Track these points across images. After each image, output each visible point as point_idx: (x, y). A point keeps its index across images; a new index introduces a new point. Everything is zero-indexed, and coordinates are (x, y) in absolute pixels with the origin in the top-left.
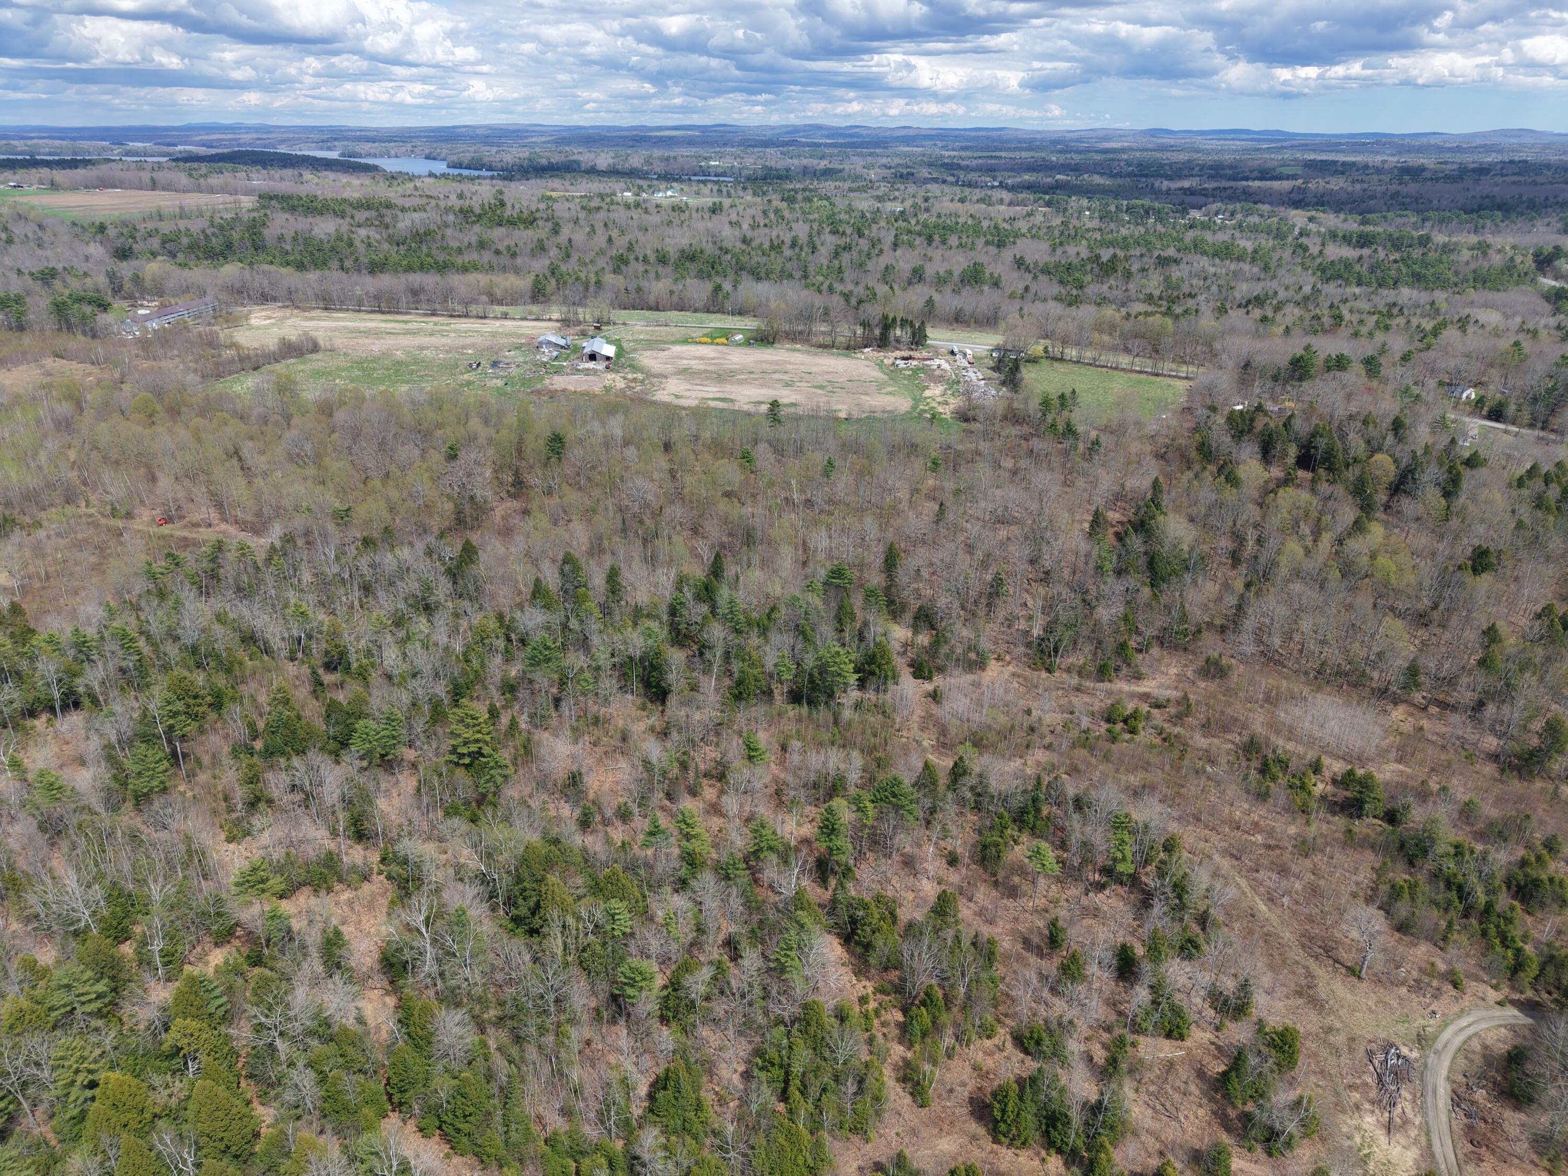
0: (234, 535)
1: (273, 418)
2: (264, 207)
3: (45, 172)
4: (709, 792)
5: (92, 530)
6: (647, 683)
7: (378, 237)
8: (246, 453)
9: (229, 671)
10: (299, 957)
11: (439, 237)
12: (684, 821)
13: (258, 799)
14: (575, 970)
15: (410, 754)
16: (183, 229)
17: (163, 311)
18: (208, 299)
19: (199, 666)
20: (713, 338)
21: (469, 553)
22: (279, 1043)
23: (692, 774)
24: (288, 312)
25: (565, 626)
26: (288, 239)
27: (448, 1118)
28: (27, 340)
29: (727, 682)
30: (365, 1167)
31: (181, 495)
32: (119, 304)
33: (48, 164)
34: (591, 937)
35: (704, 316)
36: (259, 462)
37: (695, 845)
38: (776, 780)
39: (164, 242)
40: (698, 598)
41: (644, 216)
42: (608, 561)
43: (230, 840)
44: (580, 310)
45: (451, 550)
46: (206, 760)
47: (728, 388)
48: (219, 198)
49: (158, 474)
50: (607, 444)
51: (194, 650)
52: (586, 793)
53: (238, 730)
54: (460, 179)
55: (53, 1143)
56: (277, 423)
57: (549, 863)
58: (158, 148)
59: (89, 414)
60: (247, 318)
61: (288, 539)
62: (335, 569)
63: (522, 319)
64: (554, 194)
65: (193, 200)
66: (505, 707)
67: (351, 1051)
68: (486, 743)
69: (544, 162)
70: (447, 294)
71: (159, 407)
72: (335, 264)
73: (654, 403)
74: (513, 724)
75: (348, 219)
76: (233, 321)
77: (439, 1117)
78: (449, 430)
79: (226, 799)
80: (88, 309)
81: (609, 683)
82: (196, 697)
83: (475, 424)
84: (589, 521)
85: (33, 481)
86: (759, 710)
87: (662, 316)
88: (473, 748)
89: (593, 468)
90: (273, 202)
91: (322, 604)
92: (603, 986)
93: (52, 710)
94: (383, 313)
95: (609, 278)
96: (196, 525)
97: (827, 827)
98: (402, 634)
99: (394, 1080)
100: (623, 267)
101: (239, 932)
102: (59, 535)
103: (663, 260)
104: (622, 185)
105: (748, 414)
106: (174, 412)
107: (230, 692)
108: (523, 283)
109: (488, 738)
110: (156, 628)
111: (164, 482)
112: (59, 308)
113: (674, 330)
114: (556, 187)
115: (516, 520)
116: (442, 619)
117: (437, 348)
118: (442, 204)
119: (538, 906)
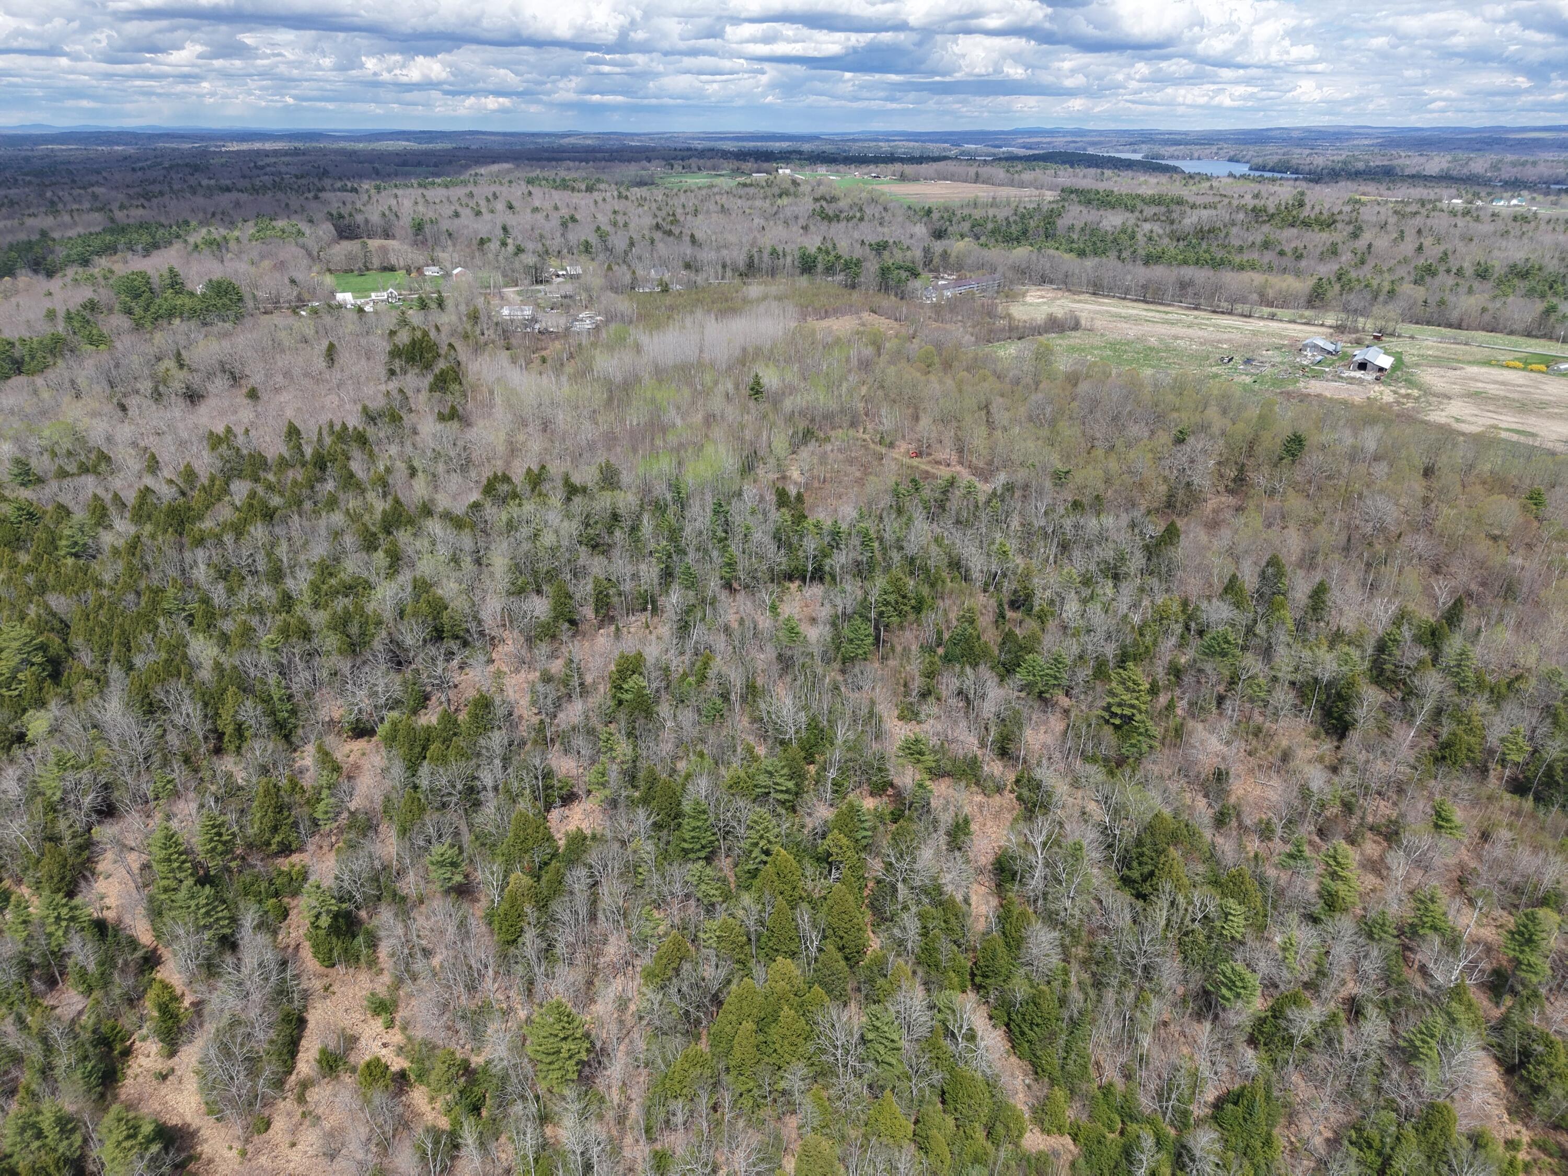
0: (965, 476)
1: (1023, 382)
2: (1064, 200)
3: (898, 167)
4: (1371, 847)
5: (863, 451)
6: (1327, 713)
7: (1161, 232)
8: (994, 409)
9: (933, 585)
10: (931, 829)
11: (1222, 235)
12: (1335, 859)
13: (929, 693)
14: (1172, 949)
15: (1065, 702)
16: (991, 215)
17: (958, 283)
18: (997, 275)
19: (912, 573)
20: (1526, 363)
21: (1171, 535)
22: (900, 885)
23: (1354, 821)
24: (1060, 294)
25: (1250, 631)
26: (1077, 229)
27: (1017, 1018)
28: (855, 296)
29: (1429, 742)
30: (940, 1016)
31: (934, 435)
32: (926, 275)
33: (902, 160)
34: (1197, 925)
35: (1521, 340)
36: (1001, 417)
37: (1340, 887)
38: (1462, 866)
39: (973, 226)
40: (1418, 640)
41: (1472, 224)
42: (1318, 577)
43: (901, 718)
44: (1361, 320)
45: (1155, 528)
46: (899, 649)
47: (1532, 420)
48: (1027, 191)
49: (921, 414)
50: (1353, 456)
51: (912, 561)
52: (1228, 793)
53: (929, 634)
54: (1261, 180)
55: (732, 886)
56: (1027, 386)
57: (1174, 839)
58: (986, 149)
59: (884, 358)
60: (1024, 295)
61: (1009, 488)
62: (1042, 523)
63: (1290, 322)
64: (1364, 198)
65: (1005, 192)
66: (1167, 688)
67: (953, 920)
68: (1140, 712)
69: (1361, 166)
70: (1217, 289)
71: (936, 359)
72: (1113, 254)
73: (1426, 423)
74: (1170, 707)
75: (1137, 214)
76: (1011, 297)
77: (1009, 1014)
78: (1184, 415)
79: (905, 685)
80: (904, 275)
81: (1283, 697)
82: (904, 597)
83: (1213, 413)
84: (1307, 533)
85: (833, 406)
86: (1465, 784)
87: (1463, 334)
88: (1127, 712)
89: (1329, 477)
90: (1073, 196)
91: (1021, 551)
92: (1196, 978)
93: (804, 580)
94: (1147, 302)
95: (1407, 288)
96: (938, 463)
97: (1522, 934)
98: (1086, 592)
99: (981, 963)
100: (1428, 279)
101: (890, 791)
102: (840, 450)
103: (1483, 274)
104: (1453, 191)
105: (1553, 454)
106: (947, 366)
107: (929, 601)
108: (1301, 286)
109: (1143, 707)
110: (888, 536)
111: (925, 422)
112: (884, 272)
113: (1475, 349)
114: (1369, 193)
115: (1227, 515)
116: (1128, 589)
117: (1191, 339)
118: (1235, 203)
119: (1152, 874)
